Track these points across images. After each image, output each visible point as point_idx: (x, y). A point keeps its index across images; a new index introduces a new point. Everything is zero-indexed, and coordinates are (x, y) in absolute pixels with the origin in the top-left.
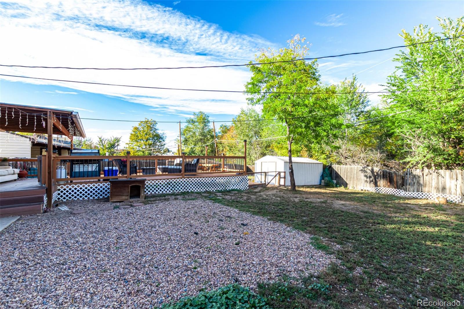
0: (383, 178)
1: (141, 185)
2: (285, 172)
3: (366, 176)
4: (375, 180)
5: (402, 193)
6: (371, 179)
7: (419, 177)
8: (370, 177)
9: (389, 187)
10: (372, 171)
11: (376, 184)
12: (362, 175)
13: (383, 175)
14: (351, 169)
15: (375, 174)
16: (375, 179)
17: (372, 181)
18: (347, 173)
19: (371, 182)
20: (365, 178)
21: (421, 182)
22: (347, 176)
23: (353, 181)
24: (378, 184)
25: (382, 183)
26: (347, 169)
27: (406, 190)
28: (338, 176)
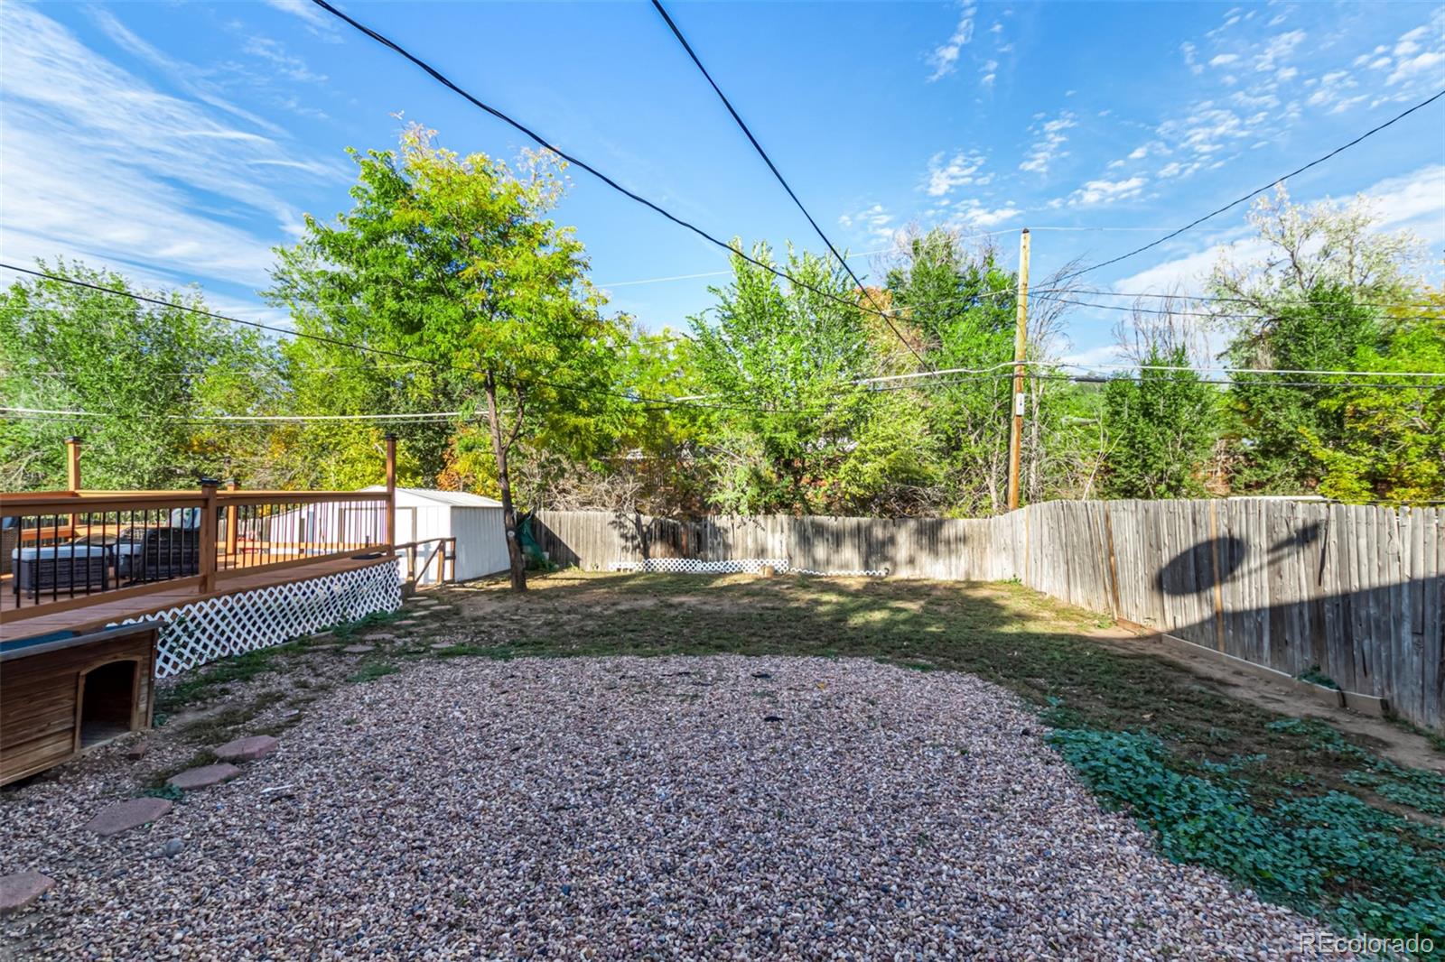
0: (662, 538)
1: (138, 658)
2: (453, 540)
3: (623, 536)
4: (645, 544)
5: (699, 567)
6: (636, 542)
7: (726, 531)
8: (634, 538)
9: (672, 555)
10: (638, 523)
11: (646, 554)
12: (615, 534)
13: (662, 531)
14: (588, 519)
15: (645, 529)
16: (643, 542)
17: (638, 546)
18: (578, 531)
19: (635, 548)
20: (623, 542)
21: (730, 541)
22: (578, 538)
23: (594, 549)
24: (651, 552)
25: (657, 549)
26: (578, 519)
27: (705, 560)
28: (552, 542)
